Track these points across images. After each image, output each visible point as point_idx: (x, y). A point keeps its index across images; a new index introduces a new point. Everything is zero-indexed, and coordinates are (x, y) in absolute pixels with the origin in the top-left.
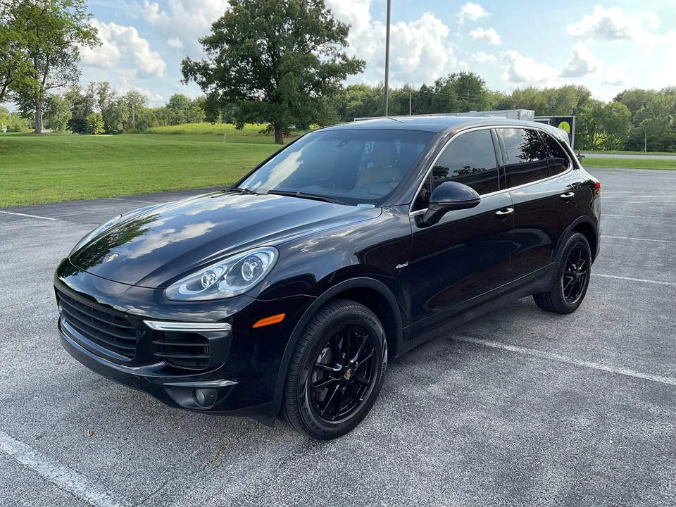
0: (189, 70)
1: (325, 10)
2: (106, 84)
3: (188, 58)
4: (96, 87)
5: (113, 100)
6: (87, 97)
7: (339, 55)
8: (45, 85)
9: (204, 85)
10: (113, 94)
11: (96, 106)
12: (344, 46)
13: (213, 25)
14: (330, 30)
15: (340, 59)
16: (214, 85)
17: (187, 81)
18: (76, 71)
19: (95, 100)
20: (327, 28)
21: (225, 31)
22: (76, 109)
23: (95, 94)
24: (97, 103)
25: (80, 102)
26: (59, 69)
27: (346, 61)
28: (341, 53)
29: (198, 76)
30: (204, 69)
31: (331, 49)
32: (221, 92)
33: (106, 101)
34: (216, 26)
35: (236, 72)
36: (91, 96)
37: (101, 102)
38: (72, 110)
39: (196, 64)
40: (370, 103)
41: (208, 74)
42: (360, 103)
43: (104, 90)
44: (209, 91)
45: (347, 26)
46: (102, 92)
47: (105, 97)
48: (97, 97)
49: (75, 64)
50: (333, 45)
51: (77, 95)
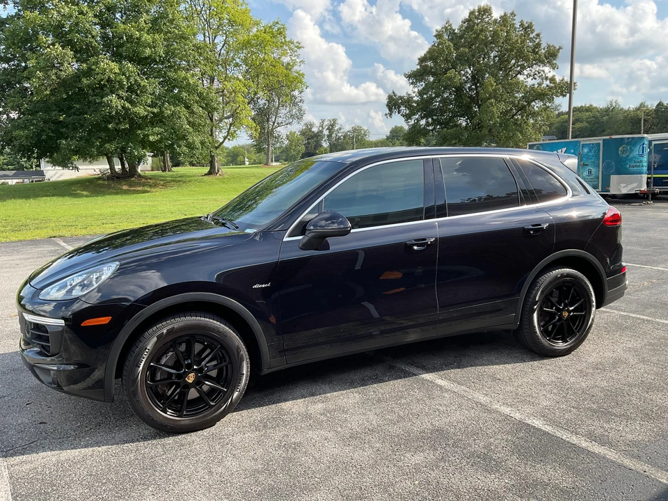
0: (394, 104)
1: (534, 34)
2: (335, 120)
3: (394, 93)
4: (326, 123)
5: (340, 135)
6: (318, 132)
7: (547, 78)
8: (276, 124)
9: (408, 117)
10: (340, 129)
11: (325, 141)
12: (554, 69)
13: (419, 59)
14: (537, 53)
15: (548, 82)
16: (417, 116)
17: (391, 114)
18: (301, 110)
19: (324, 135)
20: (534, 51)
21: (430, 64)
22: (309, 143)
23: (324, 130)
24: (326, 138)
25: (312, 137)
26: (288, 109)
27: (554, 83)
28: (550, 75)
29: (402, 108)
30: (407, 102)
31: (539, 73)
32: (423, 122)
33: (334, 135)
34: (422, 60)
35: (440, 102)
36: (321, 132)
37: (329, 136)
38: (304, 145)
39: (401, 98)
40: (597, 125)
41: (412, 106)
42: (585, 124)
43: (332, 126)
44: (412, 122)
45: (558, 48)
46: (331, 128)
47: (333, 132)
48: (326, 132)
49: (300, 104)
50: (541, 68)
51: (311, 131)
